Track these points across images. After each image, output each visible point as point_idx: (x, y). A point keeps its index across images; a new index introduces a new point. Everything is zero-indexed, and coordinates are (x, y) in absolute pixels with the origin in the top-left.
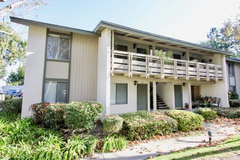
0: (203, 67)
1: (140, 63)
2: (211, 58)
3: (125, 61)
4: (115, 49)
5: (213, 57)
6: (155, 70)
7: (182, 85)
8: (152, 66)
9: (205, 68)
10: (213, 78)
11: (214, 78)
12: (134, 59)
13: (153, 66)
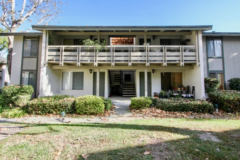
0: (160, 51)
1: (72, 53)
2: (187, 37)
3: (58, 53)
4: (49, 45)
5: (191, 35)
6: (88, 59)
7: (152, 72)
8: (84, 55)
9: (162, 51)
10: (177, 62)
11: (179, 62)
12: (65, 51)
13: (86, 55)
